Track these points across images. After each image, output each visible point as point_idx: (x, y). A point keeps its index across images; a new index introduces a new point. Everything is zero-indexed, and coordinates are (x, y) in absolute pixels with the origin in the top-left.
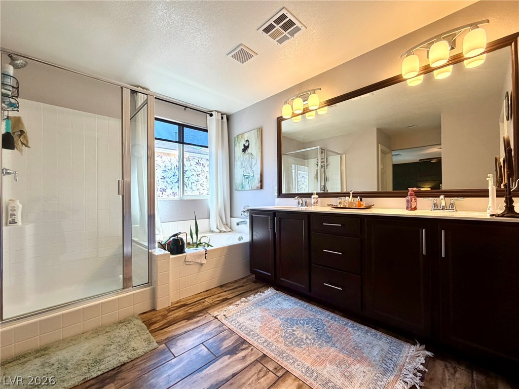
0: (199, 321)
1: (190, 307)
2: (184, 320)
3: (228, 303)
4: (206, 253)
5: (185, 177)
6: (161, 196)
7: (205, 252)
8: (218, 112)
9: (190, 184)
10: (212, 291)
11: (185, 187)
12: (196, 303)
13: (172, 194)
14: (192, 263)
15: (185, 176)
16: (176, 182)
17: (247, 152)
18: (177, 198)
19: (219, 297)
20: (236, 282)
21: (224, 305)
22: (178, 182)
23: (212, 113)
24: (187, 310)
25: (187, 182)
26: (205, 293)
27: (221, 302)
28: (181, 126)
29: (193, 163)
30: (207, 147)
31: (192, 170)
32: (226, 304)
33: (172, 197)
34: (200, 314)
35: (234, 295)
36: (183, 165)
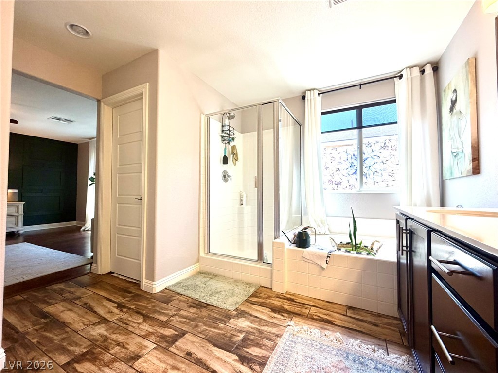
0: (275, 317)
1: (291, 305)
2: (270, 309)
3: (322, 326)
4: (328, 257)
5: (364, 167)
6: (335, 189)
7: (327, 255)
8: (411, 67)
9: (371, 174)
10: (333, 305)
11: (364, 179)
12: (301, 305)
13: (348, 187)
14: (311, 262)
15: (364, 165)
16: (354, 173)
17: (454, 111)
18: (354, 191)
19: (326, 315)
20: (379, 315)
21: (315, 324)
22: (355, 173)
23: (402, 73)
24: (285, 305)
25: (367, 172)
26: (325, 303)
27: (319, 320)
28: (359, 109)
29: (376, 147)
30: (396, 123)
31: (374, 157)
32: (318, 325)
33: (348, 191)
34: (286, 315)
35: (346, 325)
36: (361, 153)
